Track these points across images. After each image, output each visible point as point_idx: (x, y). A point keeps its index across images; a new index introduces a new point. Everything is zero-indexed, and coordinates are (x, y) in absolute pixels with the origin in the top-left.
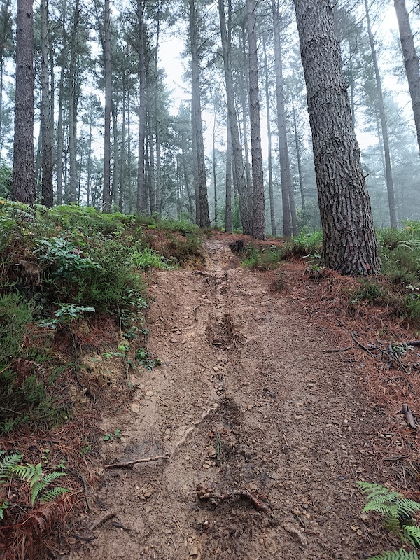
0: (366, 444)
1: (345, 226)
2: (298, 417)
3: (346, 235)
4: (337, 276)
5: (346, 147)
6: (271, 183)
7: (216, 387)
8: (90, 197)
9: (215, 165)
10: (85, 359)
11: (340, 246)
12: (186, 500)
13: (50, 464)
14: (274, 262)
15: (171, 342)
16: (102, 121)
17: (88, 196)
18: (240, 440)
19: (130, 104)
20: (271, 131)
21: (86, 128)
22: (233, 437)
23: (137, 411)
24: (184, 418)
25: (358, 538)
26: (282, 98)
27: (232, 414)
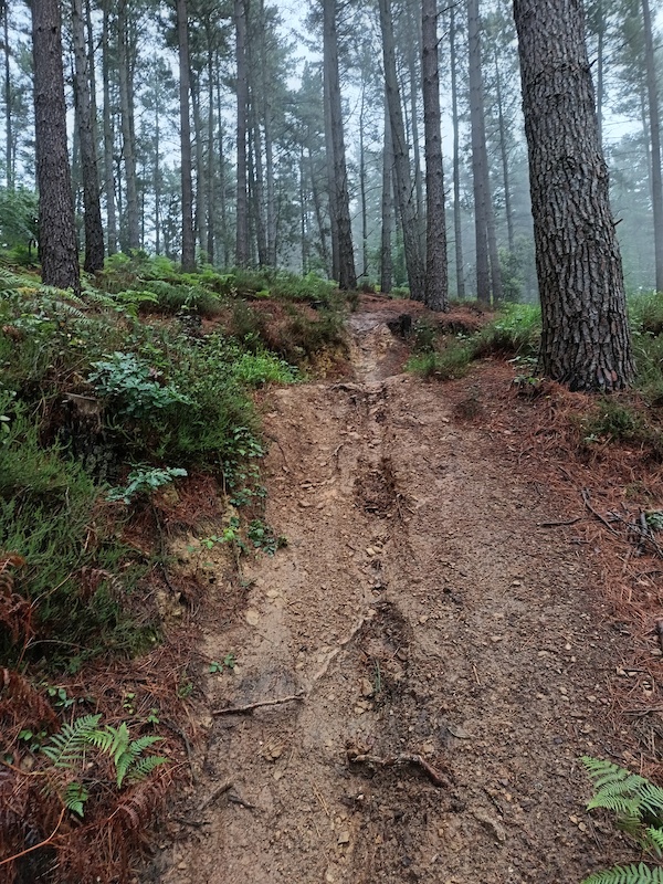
0: (598, 686)
1: (579, 310)
2: (496, 638)
3: (580, 324)
4: (563, 393)
5: (586, 173)
6: (456, 204)
7: (371, 582)
8: (161, 235)
9: (363, 175)
10: (174, 545)
11: (570, 342)
12: (331, 763)
13: (137, 715)
14: (461, 363)
15: (300, 505)
16: (175, 104)
17: (158, 233)
18: (409, 672)
19: (221, 74)
20: (459, 114)
21: (150, 117)
22: (398, 666)
23: (255, 622)
24: (324, 634)
25: (580, 834)
26: (477, 56)
27: (396, 627)
